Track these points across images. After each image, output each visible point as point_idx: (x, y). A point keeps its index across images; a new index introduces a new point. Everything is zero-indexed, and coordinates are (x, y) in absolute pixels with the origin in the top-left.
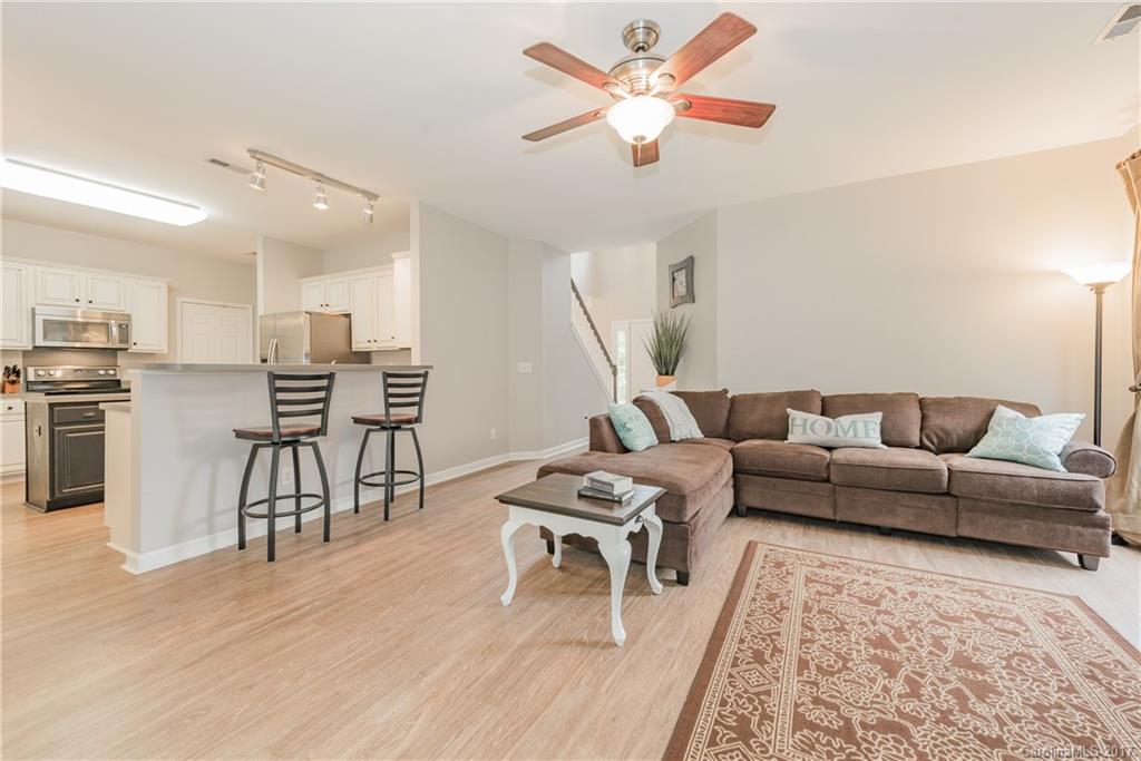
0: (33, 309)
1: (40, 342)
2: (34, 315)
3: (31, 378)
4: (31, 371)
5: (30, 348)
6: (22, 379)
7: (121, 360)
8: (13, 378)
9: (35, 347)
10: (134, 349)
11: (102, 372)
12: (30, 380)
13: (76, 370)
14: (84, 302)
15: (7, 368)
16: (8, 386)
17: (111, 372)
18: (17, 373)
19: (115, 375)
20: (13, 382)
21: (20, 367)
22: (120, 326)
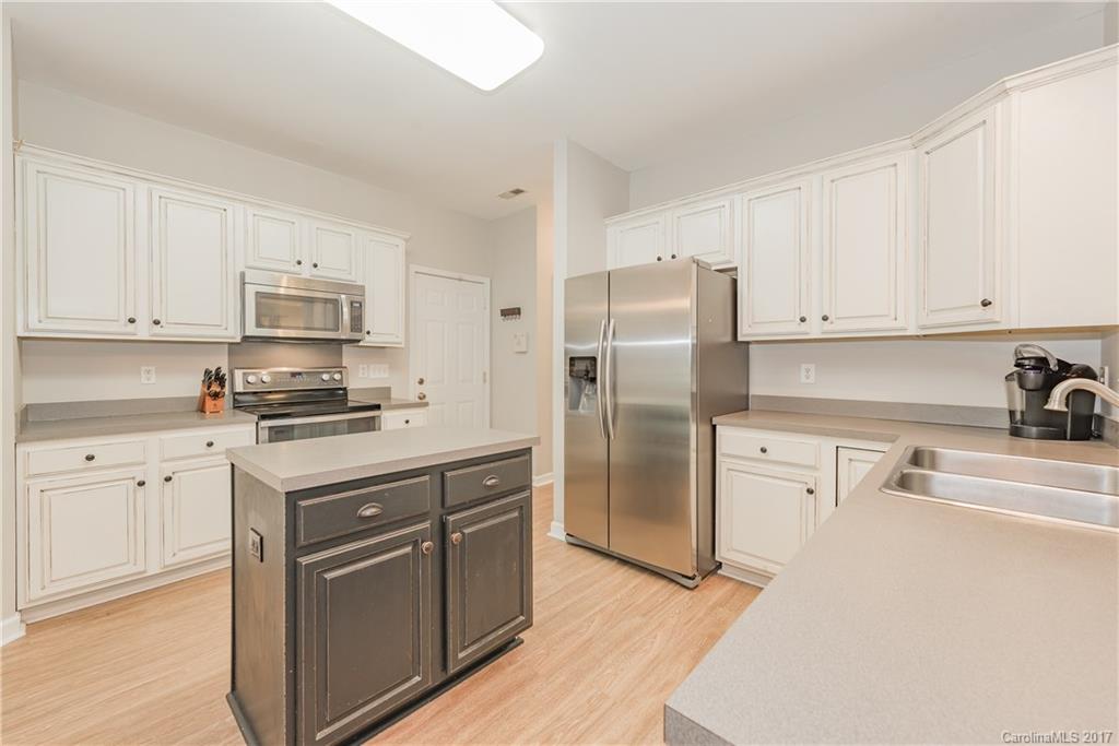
0: (243, 275)
1: (252, 330)
2: (243, 284)
3: (239, 388)
4: (238, 374)
5: (238, 340)
6: (227, 390)
7: (348, 356)
8: (215, 388)
9: (246, 339)
10: (368, 341)
11: (326, 377)
12: (238, 391)
13: (294, 375)
14: (307, 265)
15: (207, 372)
16: (210, 403)
17: (337, 377)
18: (220, 379)
19: (341, 380)
20: (216, 396)
21: (225, 371)
22: (352, 303)
